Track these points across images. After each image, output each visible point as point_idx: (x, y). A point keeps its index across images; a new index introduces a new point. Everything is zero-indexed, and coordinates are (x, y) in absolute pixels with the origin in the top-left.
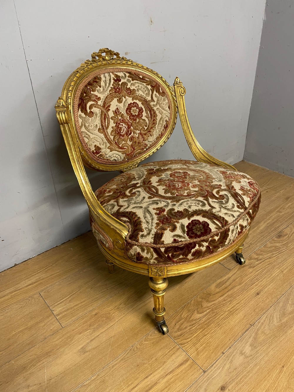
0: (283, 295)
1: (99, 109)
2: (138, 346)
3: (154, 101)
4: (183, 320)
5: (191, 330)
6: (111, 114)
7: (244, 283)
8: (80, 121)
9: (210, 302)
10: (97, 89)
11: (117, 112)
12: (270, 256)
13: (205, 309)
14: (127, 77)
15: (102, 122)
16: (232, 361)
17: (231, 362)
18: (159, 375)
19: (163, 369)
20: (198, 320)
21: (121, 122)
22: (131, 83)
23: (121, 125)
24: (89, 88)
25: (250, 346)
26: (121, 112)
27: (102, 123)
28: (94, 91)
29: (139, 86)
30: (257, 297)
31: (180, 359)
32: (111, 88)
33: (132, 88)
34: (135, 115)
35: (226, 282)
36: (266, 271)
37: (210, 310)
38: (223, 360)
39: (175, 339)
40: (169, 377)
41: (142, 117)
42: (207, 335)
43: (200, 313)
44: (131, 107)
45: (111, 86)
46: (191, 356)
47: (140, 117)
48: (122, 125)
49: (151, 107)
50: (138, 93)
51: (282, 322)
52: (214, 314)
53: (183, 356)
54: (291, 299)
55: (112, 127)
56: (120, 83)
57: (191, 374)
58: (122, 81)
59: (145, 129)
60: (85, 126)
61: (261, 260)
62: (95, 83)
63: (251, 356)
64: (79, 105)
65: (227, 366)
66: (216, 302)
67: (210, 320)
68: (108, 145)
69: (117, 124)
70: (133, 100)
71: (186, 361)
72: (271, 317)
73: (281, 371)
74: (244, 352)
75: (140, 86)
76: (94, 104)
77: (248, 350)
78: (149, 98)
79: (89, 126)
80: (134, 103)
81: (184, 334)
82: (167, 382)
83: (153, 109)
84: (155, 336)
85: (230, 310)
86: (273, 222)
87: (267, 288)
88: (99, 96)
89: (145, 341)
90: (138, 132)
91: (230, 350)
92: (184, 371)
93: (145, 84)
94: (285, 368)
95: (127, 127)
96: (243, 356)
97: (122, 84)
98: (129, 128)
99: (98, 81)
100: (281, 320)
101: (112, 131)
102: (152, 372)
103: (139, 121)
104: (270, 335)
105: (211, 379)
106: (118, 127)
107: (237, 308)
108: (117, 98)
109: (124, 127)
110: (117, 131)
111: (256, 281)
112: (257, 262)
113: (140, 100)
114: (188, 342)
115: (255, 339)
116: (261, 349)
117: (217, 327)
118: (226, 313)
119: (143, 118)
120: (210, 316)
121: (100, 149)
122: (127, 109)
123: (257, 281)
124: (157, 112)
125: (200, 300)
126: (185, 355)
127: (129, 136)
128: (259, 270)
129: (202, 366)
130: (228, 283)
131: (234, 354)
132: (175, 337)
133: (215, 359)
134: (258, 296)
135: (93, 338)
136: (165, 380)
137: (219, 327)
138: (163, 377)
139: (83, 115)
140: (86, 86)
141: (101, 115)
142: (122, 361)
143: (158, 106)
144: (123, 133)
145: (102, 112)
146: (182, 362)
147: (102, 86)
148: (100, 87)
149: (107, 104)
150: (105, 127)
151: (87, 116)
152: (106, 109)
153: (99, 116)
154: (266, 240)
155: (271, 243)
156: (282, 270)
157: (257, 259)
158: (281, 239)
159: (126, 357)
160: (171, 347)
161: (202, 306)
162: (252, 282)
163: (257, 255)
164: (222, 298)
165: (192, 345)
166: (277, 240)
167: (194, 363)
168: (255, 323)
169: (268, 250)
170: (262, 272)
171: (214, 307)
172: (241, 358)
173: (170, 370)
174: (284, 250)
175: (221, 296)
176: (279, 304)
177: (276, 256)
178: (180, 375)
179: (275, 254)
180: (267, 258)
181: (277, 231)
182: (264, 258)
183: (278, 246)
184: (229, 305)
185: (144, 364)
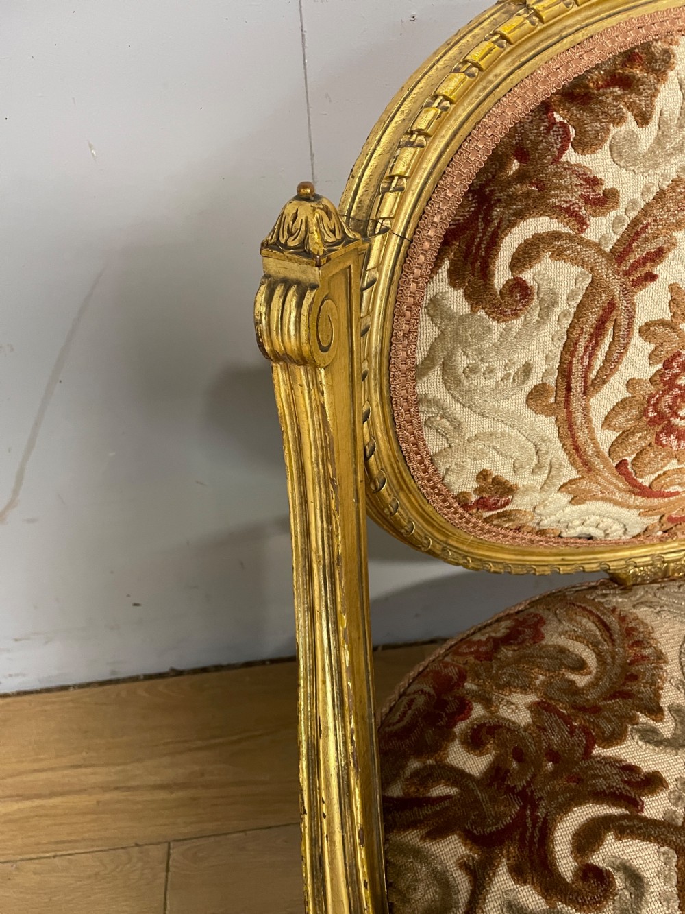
1: (580, 269)
6: (651, 303)
8: (428, 332)
10: (613, 129)
15: (569, 348)
24: (558, 118)
27: (573, 355)
28: (583, 145)
55: (630, 385)
60: (448, 369)
62: (618, 91)
64: (449, 237)
68: (570, 473)
69: (667, 365)
76: (556, 236)
88: (609, 184)
101: (623, 404)
106: (670, 384)
110: (655, 408)
121: (509, 491)
139: (456, 301)
140: (546, 108)
141: (580, 307)
145: (595, 287)
147: (656, 117)
148: (643, 119)
149: (646, 240)
150: (585, 378)
151: (482, 313)
152: (627, 273)
153: (565, 315)
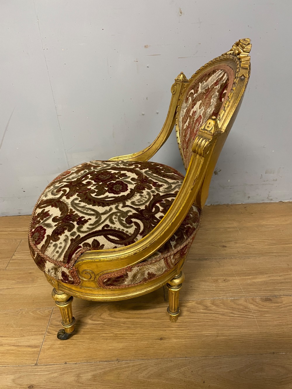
0: (186, 357)
2: (24, 313)
7: (162, 321)
9: (111, 316)
12: (225, 313)
13: (99, 319)
16: (64, 374)
17: (61, 375)
18: (8, 341)
19: (17, 340)
25: (92, 376)
30: (157, 340)
31: (33, 342)
36: (201, 324)
37: (102, 322)
38: (60, 367)
39: (51, 325)
40: (13, 348)
46: (44, 346)
51: (147, 380)
52: (100, 328)
53: (39, 341)
54: (189, 367)
57: (26, 358)
61: (211, 310)
63: (82, 384)
65: (55, 375)
66: (116, 320)
67: (92, 330)
71: (36, 347)
72: (144, 368)
74: (81, 375)
77: (87, 377)
81: (60, 327)
82: (8, 350)
84: (42, 313)
85: (117, 335)
86: (283, 281)
87: (178, 340)
89: (32, 312)
91: (74, 366)
92: (25, 352)
96: (77, 378)
100: (149, 378)
102: (8, 336)
104: (121, 381)
105: (33, 373)
107: (126, 337)
112: (201, 310)
114: (55, 334)
115: (105, 373)
116: (97, 386)
118: (112, 335)
120: (95, 328)
123: (177, 327)
126: (41, 342)
128: (193, 319)
129: (40, 360)
131: (72, 371)
133: (55, 363)
134: (159, 341)
135: (10, 287)
136: (9, 348)
137: (90, 341)
138: (10, 345)
142: (4, 315)
146: (33, 345)
154: (244, 295)
155: (247, 301)
156: (219, 335)
157: (206, 308)
158: (265, 303)
159: (9, 314)
160: (40, 329)
161: (100, 315)
162: (170, 325)
163: (211, 304)
164: (125, 320)
165: (54, 339)
166: (257, 302)
167: (38, 353)
168: (123, 361)
169: (232, 306)
170: (195, 323)
171: (108, 323)
172: (73, 378)
173: (20, 344)
174: (253, 316)
175: (126, 318)
176: (169, 363)
177: (233, 316)
178: (20, 352)
179: (235, 314)
180: (219, 313)
181: (272, 293)
182: (216, 311)
183: (250, 309)
184: (122, 330)
185: (12, 327)
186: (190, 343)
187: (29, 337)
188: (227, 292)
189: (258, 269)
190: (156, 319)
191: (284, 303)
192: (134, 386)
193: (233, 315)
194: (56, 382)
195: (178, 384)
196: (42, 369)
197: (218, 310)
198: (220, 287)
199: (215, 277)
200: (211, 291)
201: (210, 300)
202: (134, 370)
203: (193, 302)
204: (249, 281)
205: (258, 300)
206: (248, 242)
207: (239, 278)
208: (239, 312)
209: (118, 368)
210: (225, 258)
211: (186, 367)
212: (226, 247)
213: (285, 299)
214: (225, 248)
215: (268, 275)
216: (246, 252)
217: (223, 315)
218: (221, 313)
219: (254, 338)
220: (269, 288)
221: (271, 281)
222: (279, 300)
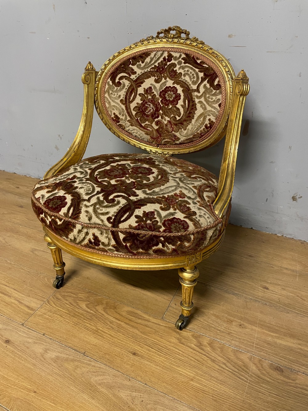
0: (146, 384)
1: (129, 82)
2: (42, 276)
3: (199, 92)
4: (75, 296)
5: (66, 305)
6: (141, 90)
7: (146, 337)
8: (107, 86)
9: (104, 311)
10: (138, 63)
11: (149, 91)
13: (93, 309)
14: (181, 58)
15: (127, 94)
16: (37, 343)
17: (35, 343)
18: (17, 296)
19: (23, 297)
20: (78, 307)
21: (149, 102)
22: (182, 65)
23: (148, 104)
24: (131, 60)
25: (56, 356)
26: (153, 92)
27: (127, 96)
28: (133, 65)
29: (188, 71)
30: (129, 353)
31: (33, 305)
32: (155, 66)
33: (178, 72)
34: (169, 100)
35: (139, 318)
36: (183, 358)
37: (94, 313)
38: (37, 336)
39: (53, 296)
40: (16, 302)
41: (177, 104)
42: (62, 318)
43: (87, 307)
44: (168, 91)
45: (157, 64)
46: (37, 312)
47: (174, 104)
48: (150, 105)
49: (192, 98)
50: (183, 78)
51: (97, 386)
52: (90, 318)
53: (36, 306)
55: (137, 103)
56: (168, 63)
58: (173, 61)
59: (177, 119)
62: (140, 58)
63: (45, 359)
64: (111, 74)
65: (30, 340)
66: (106, 316)
68: (128, 118)
69: (143, 101)
70: (173, 84)
72: (101, 373)
73: (29, 390)
74: (48, 351)
75: (191, 70)
76: (126, 76)
77: (52, 355)
78: (195, 87)
79: (111, 93)
80: (174, 87)
81: (59, 301)
82: (12, 303)
83: (192, 100)
85: (99, 331)
87: (150, 363)
88: (135, 71)
90: (168, 119)
91: (49, 340)
92: (22, 310)
93: (197, 70)
94: (33, 394)
95: (154, 109)
96: (44, 352)
97: (170, 64)
98: (157, 110)
99: (144, 57)
100: (100, 384)
101: (136, 107)
102: (20, 291)
103: (171, 107)
104: (75, 374)
105: (16, 331)
106: (144, 105)
107: (105, 336)
108: (156, 77)
109: (151, 108)
110: (141, 109)
111: (156, 349)
112: (193, 345)
113: (181, 86)
114: (51, 306)
115: (67, 360)
116: (54, 368)
117: (74, 324)
118: (94, 328)
119: (177, 106)
120: (85, 315)
121: (119, 118)
122: (162, 91)
123: (157, 351)
124: (198, 106)
125: (104, 302)
126: (38, 307)
127: (155, 118)
128: (179, 350)
129: (28, 322)
130: (140, 321)
131: (44, 343)
132: (55, 296)
133: (37, 330)
134: (131, 355)
136: (14, 301)
137: (74, 325)
138: (16, 299)
139: (111, 83)
141: (129, 88)
142: (27, 272)
143: (202, 99)
144: (148, 113)
145: (131, 85)
146: (31, 307)
147: (145, 62)
148: (143, 62)
149: (140, 80)
150: (129, 100)
151: (114, 85)
152: (136, 84)
153: (126, 89)
154: (253, 352)
155: (252, 359)
156: (195, 380)
157: (200, 345)
158: (272, 372)
159: (31, 273)
160: (44, 296)
161: (96, 306)
162: (152, 345)
163: (208, 343)
164: (114, 320)
165: (49, 309)
166: (263, 366)
167: (30, 315)
168: (88, 357)
169: (229, 356)
170: (178, 355)
171: (98, 315)
172: (41, 351)
173: (22, 302)
174: (248, 380)
175: (116, 318)
176: (127, 381)
177: (224, 368)
178: (18, 308)
179: (227, 367)
180: (210, 357)
181: (290, 364)
182: (207, 353)
183: (249, 370)
184: (106, 328)
185: (26, 285)
186: (159, 372)
187: (32, 299)
188: (234, 339)
189: (291, 330)
190: (141, 332)
191: (297, 381)
192: (83, 385)
193: (224, 366)
194: (27, 347)
195: (121, 405)
196: (25, 331)
197: (210, 353)
198: (231, 330)
199: (233, 317)
200: (218, 330)
201: (209, 339)
202: (91, 370)
203: (190, 332)
204: (270, 339)
205: (266, 364)
206: (299, 294)
207: (260, 330)
208: (234, 366)
209: (80, 361)
210: (258, 301)
211: (139, 394)
212: (267, 289)
213: (303, 378)
214: (265, 290)
215: (301, 342)
216: (289, 304)
217: (213, 361)
218: (213, 358)
219: (232, 403)
220: (290, 358)
221: (299, 350)
222: (292, 376)
